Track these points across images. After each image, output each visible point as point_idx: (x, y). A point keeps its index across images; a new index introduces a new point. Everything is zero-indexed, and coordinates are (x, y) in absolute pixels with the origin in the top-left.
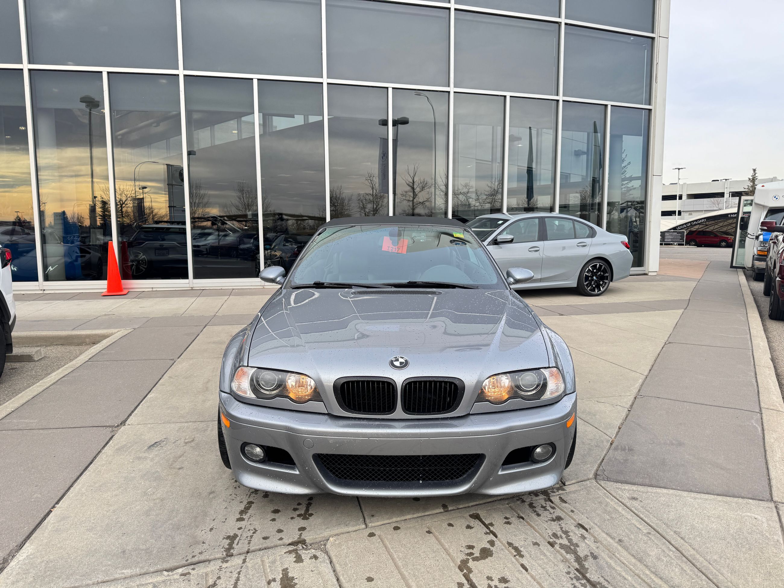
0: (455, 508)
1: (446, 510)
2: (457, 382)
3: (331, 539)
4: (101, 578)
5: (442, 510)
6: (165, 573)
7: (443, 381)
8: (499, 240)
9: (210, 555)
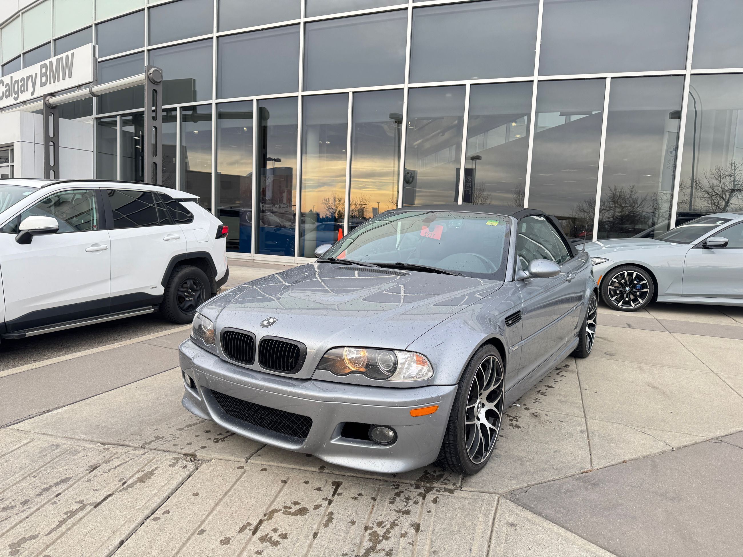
0: (330, 472)
1: (321, 471)
2: (300, 346)
3: (213, 460)
4: (69, 435)
5: (317, 470)
6: (99, 444)
7: (290, 343)
8: (708, 243)
9: (132, 443)
